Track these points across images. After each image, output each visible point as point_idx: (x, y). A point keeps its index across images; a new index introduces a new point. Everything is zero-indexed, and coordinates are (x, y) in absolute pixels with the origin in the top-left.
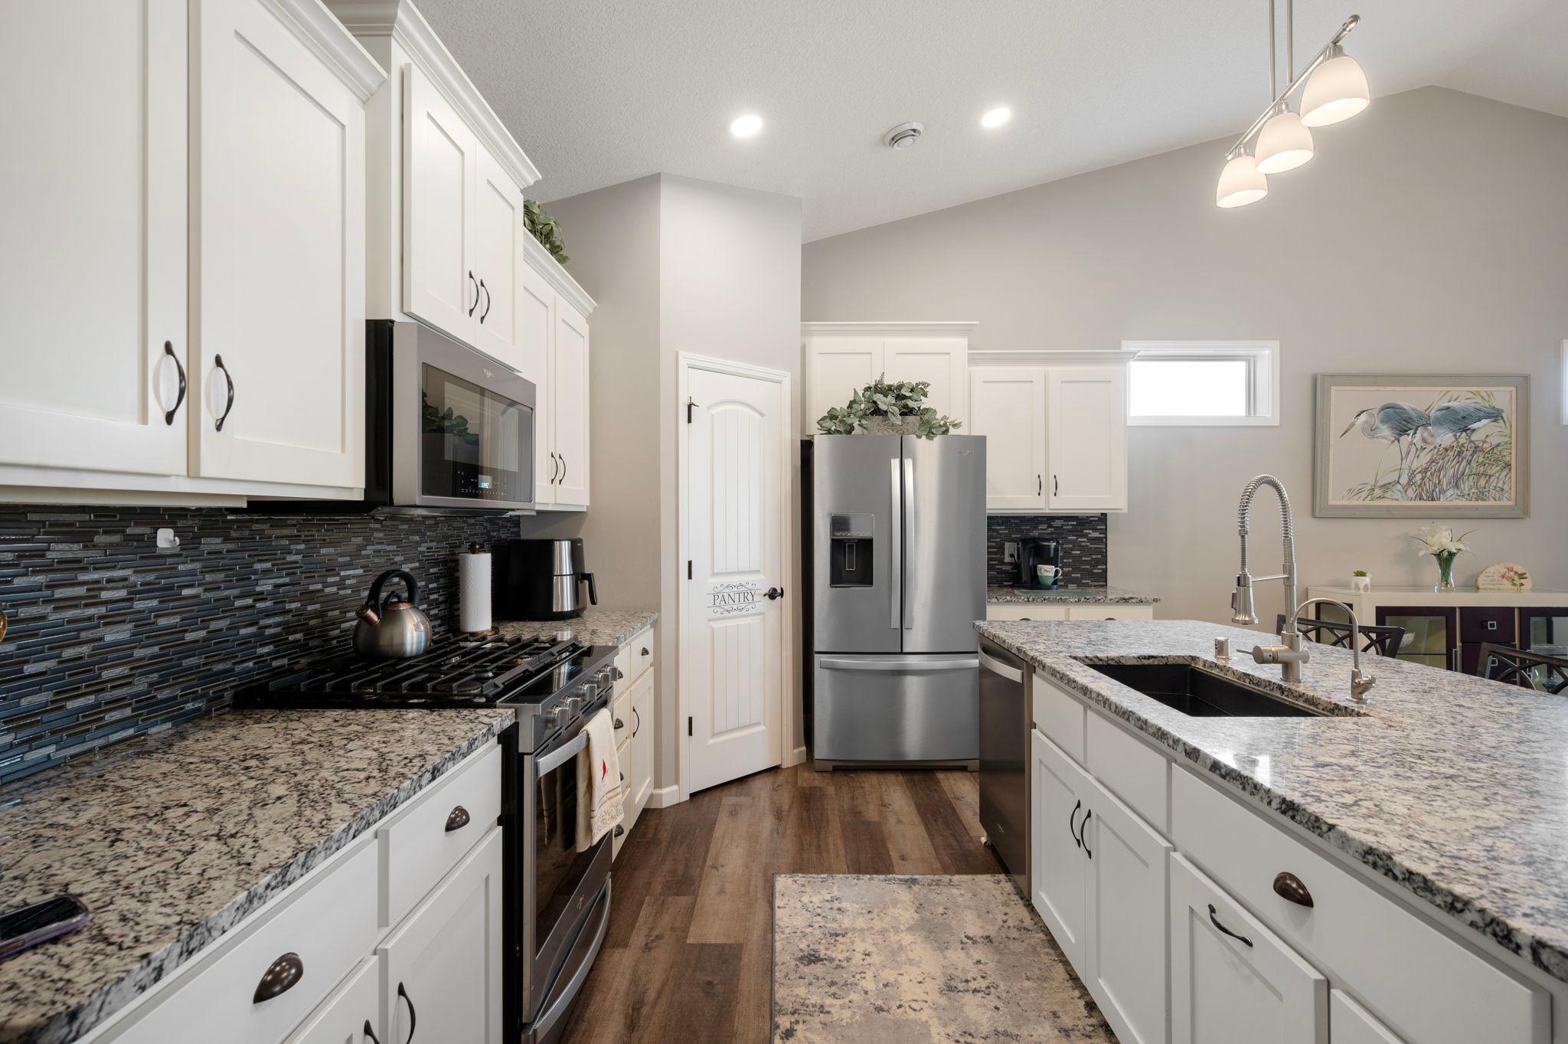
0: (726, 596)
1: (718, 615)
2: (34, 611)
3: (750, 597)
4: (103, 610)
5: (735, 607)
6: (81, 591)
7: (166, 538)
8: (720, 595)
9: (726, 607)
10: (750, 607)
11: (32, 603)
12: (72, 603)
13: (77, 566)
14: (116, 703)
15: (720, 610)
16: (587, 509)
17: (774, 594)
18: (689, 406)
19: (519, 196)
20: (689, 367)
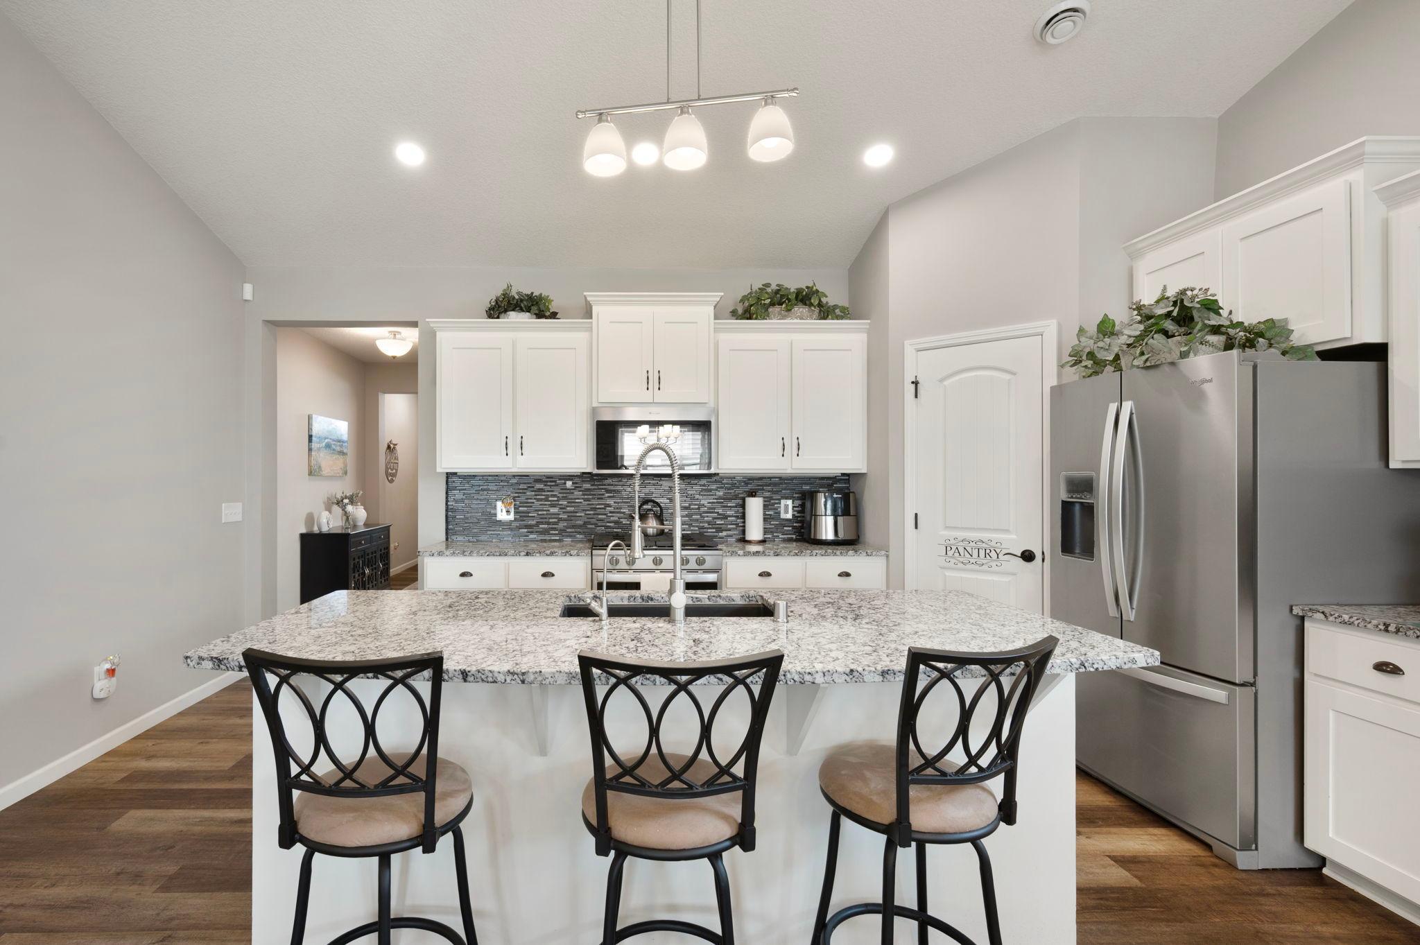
0: (961, 550)
1: (951, 564)
2: (532, 501)
3: (993, 554)
4: (550, 503)
5: (972, 561)
6: (543, 497)
7: (569, 484)
8: (954, 548)
9: (961, 560)
10: (994, 564)
11: (531, 499)
12: (541, 500)
13: (541, 490)
14: (555, 529)
15: (953, 561)
16: (864, 471)
17: (1028, 556)
18: (916, 383)
19: (710, 310)
20: (919, 350)
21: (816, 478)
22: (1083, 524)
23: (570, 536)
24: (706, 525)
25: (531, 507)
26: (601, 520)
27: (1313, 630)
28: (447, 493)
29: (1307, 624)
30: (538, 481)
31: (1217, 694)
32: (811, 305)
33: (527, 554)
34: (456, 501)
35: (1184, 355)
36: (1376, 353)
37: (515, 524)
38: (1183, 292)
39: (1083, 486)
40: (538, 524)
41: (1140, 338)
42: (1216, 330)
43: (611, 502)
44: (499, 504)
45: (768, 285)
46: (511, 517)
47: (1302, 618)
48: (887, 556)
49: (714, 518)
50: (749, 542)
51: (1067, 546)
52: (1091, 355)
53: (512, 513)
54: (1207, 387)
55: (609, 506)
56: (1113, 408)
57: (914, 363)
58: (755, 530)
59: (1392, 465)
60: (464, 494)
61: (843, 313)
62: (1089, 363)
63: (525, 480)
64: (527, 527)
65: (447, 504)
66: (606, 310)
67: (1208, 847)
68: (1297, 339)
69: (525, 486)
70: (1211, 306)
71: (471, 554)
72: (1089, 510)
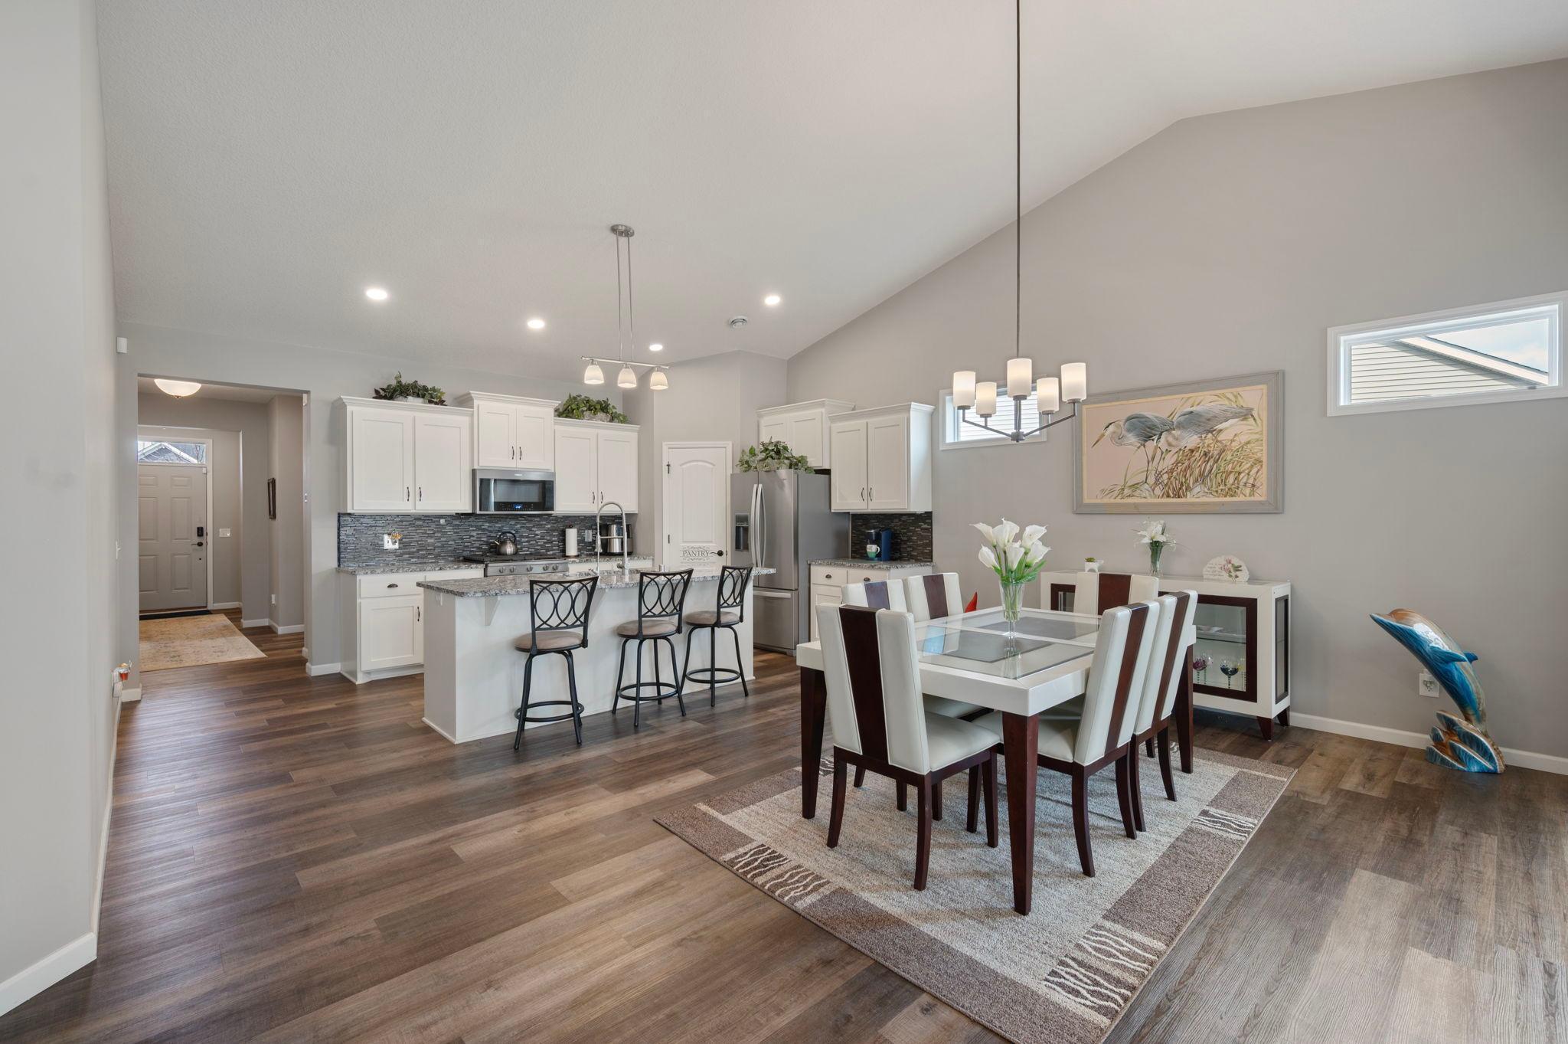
0: (691, 552)
1: (687, 561)
2: (413, 534)
3: (705, 554)
4: (427, 535)
5: (696, 558)
6: (422, 531)
8: (687, 552)
9: (691, 558)
10: (705, 558)
11: (412, 532)
12: (420, 533)
13: (421, 526)
14: (431, 554)
15: (687, 558)
16: (637, 512)
17: (720, 554)
18: (668, 465)
19: (552, 411)
20: (669, 448)
21: (608, 517)
22: (743, 536)
23: (443, 559)
24: (539, 547)
25: (412, 538)
26: (467, 546)
27: (813, 568)
28: (339, 529)
29: (812, 567)
30: (419, 519)
31: (787, 595)
32: (607, 412)
33: (441, 569)
34: (347, 536)
35: (778, 468)
36: (827, 472)
37: (399, 552)
38: (778, 442)
39: (745, 519)
40: (418, 550)
41: (764, 460)
42: (787, 458)
43: (474, 534)
44: (386, 537)
45: (579, 396)
46: (397, 546)
47: (810, 565)
48: (653, 560)
49: (544, 543)
50: (569, 557)
51: (738, 547)
52: (747, 462)
53: (397, 544)
54: (785, 482)
55: (473, 536)
56: (755, 486)
57: (668, 454)
58: (572, 548)
59: (832, 511)
60: (354, 530)
61: (624, 419)
62: (746, 466)
63: (408, 518)
64: (409, 553)
65: (338, 538)
66: (486, 405)
67: (785, 653)
68: (809, 465)
69: (407, 523)
70: (786, 448)
71: (397, 571)
72: (746, 530)
